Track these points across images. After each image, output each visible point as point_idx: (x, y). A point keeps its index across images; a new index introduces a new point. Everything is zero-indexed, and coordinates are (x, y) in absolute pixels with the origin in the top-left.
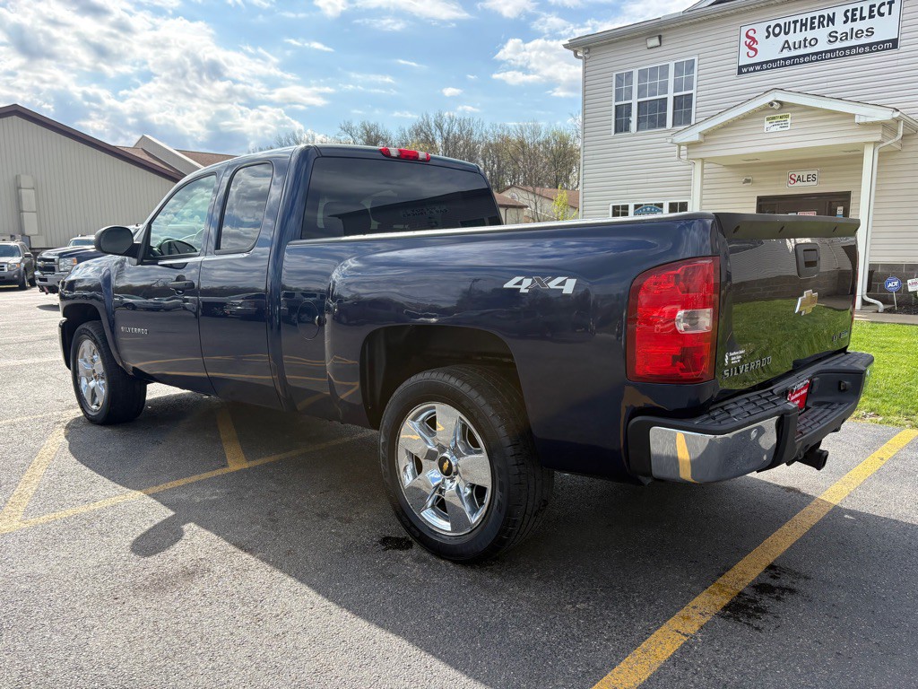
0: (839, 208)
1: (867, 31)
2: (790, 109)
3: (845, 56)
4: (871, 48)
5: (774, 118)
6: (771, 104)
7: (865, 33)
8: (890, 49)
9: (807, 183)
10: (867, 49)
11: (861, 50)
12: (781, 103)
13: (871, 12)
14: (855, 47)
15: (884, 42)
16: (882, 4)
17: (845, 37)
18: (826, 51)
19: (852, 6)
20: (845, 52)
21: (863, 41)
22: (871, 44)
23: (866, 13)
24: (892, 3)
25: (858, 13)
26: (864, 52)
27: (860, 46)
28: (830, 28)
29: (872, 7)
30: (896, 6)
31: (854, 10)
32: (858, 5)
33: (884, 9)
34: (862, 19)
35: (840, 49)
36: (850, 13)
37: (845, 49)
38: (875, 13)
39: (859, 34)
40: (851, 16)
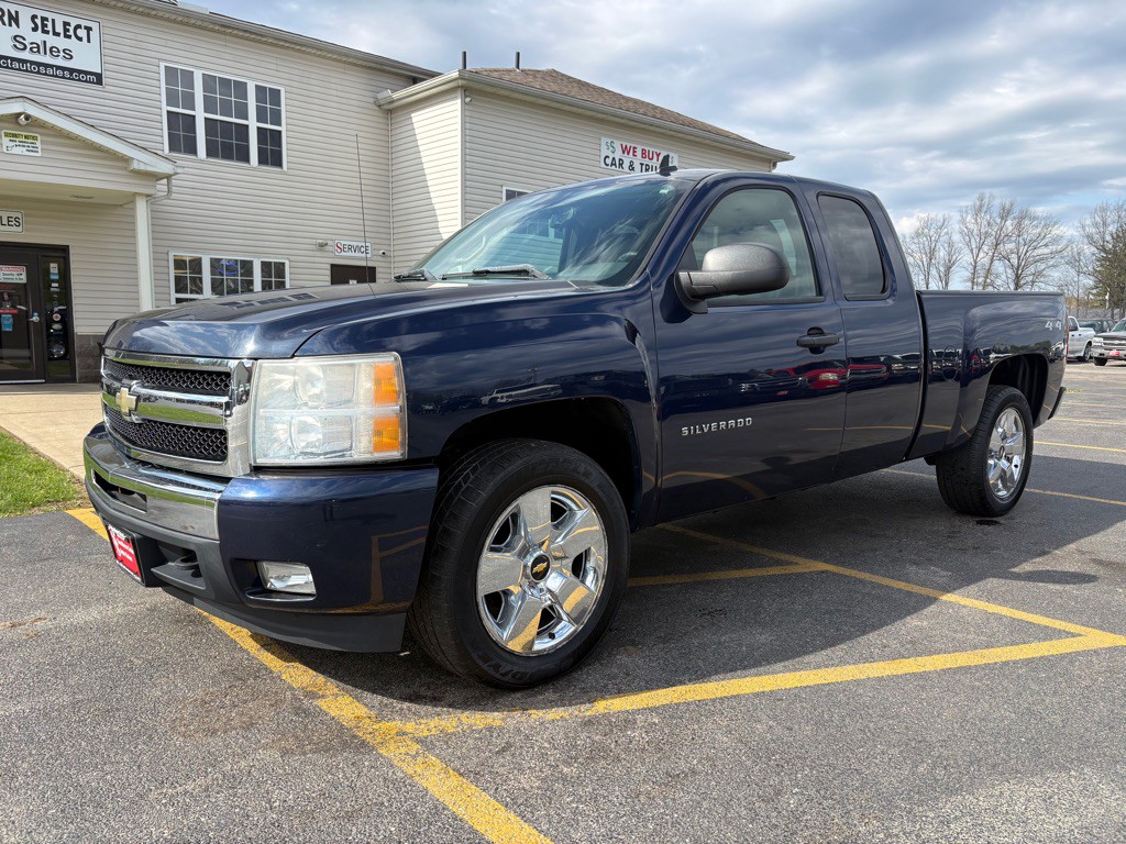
0: (52, 265)
1: (64, 51)
2: (38, 130)
3: (38, 73)
4: (71, 75)
5: (15, 136)
6: (19, 115)
7: (62, 54)
8: (93, 83)
9: (7, 228)
10: (67, 74)
11: (59, 72)
12: (28, 117)
13: (66, 30)
14: (52, 66)
15: (87, 73)
16: (78, 27)
17: (36, 48)
18: (13, 59)
19: (40, 14)
20: (40, 69)
21: (60, 62)
22: (72, 71)
23: (59, 29)
24: (89, 29)
25: (50, 24)
26: (63, 77)
27: (58, 68)
28: (14, 30)
29: (66, 24)
30: (94, 34)
31: (44, 19)
32: (50, 16)
33: (82, 33)
34: (56, 34)
35: (32, 63)
36: (38, 21)
37: (39, 64)
38: (71, 33)
39: (53, 51)
40: (41, 25)
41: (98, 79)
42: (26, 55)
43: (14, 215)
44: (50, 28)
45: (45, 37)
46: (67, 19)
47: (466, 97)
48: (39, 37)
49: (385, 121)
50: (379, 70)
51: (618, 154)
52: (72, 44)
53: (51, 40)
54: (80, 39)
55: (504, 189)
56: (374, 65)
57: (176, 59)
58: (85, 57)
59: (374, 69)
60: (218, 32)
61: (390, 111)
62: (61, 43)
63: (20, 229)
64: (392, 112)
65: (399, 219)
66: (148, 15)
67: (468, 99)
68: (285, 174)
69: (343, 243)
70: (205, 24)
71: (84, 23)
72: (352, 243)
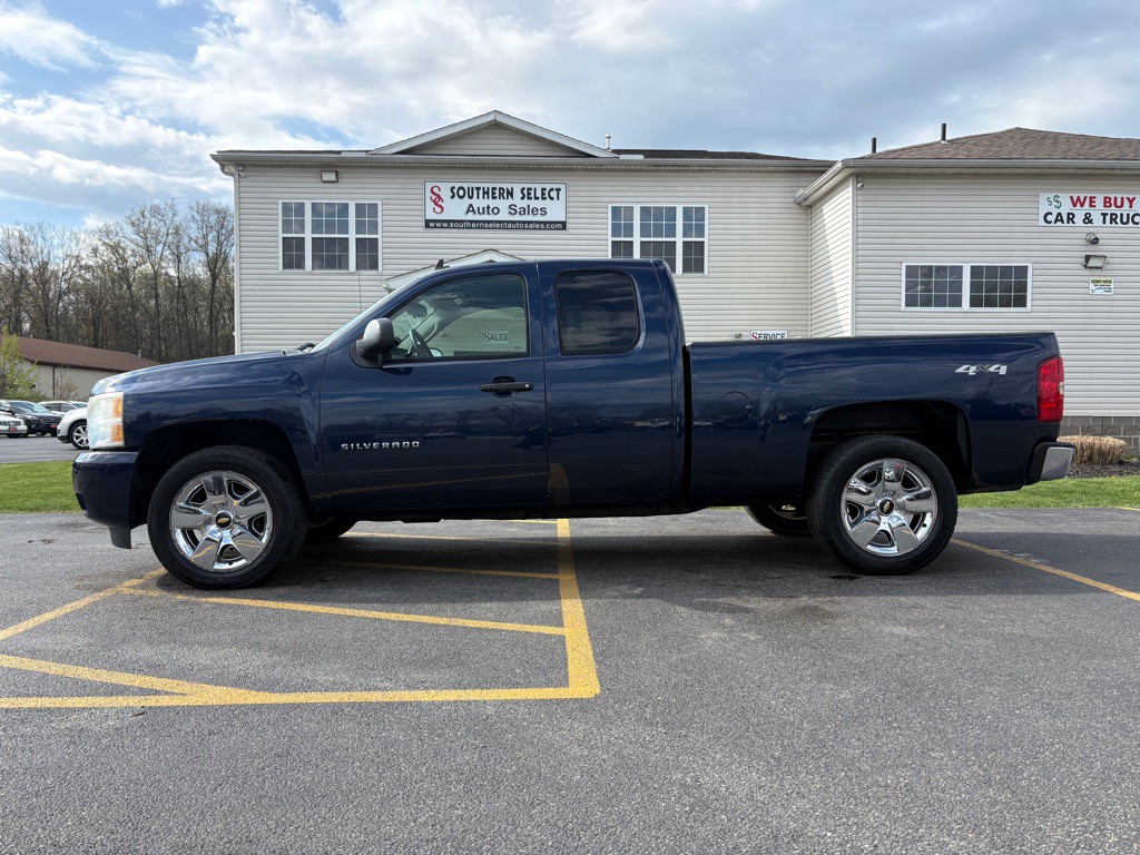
1: (541, 209)
3: (523, 228)
4: (545, 226)
7: (540, 212)
8: (560, 229)
10: (542, 226)
11: (537, 226)
13: (543, 194)
14: (532, 222)
15: (556, 223)
16: (552, 190)
17: (524, 211)
18: (508, 222)
19: (526, 186)
20: (525, 225)
21: (539, 218)
22: (545, 223)
23: (539, 194)
24: (558, 190)
25: (532, 192)
26: (540, 229)
27: (537, 222)
28: (510, 201)
29: (543, 189)
30: (562, 193)
31: (529, 189)
32: (532, 186)
33: (554, 194)
34: (536, 198)
35: (520, 222)
36: (525, 192)
37: (524, 222)
38: (547, 195)
39: (534, 211)
40: (527, 194)
41: (564, 225)
42: (517, 218)
43: (504, 332)
44: (532, 195)
45: (529, 202)
46: (544, 186)
47: (858, 182)
48: (526, 202)
49: (804, 217)
50: (799, 172)
51: (1066, 208)
52: (547, 203)
53: (533, 203)
54: (552, 199)
55: (904, 265)
56: (793, 169)
57: (620, 199)
58: (555, 211)
59: (794, 171)
60: (655, 171)
61: (810, 207)
62: (539, 204)
63: (507, 342)
64: (809, 207)
65: (816, 304)
66: (601, 170)
67: (860, 185)
68: (706, 277)
69: (759, 332)
70: (643, 168)
71: (555, 186)
72: (767, 332)
